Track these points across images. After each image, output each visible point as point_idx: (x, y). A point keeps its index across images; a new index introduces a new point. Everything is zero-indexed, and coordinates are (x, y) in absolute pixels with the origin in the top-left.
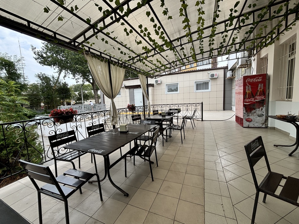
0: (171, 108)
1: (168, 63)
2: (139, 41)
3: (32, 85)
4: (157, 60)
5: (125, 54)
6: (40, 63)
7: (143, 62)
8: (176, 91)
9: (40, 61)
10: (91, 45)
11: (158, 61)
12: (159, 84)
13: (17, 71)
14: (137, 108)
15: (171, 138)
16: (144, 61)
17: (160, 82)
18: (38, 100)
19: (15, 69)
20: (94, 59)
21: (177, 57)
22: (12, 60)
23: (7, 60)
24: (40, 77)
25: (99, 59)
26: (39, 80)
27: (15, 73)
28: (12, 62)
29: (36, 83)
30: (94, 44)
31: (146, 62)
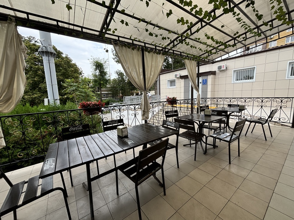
0: (231, 104)
1: (231, 38)
2: (168, 12)
3: (113, 80)
4: (206, 35)
5: (156, 36)
6: (116, 62)
7: (186, 43)
8: (251, 79)
9: (117, 60)
10: (114, 32)
11: (208, 38)
12: (223, 70)
13: (104, 70)
14: (178, 101)
15: (216, 150)
16: (187, 40)
17: (225, 68)
18: (116, 91)
19: (103, 69)
20: (124, 48)
21: (243, 24)
22: (102, 63)
23: (100, 63)
24: (117, 73)
25: (129, 48)
26: (117, 75)
27: (103, 72)
28: (102, 64)
29: (116, 78)
30: (116, 30)
31: (191, 43)
